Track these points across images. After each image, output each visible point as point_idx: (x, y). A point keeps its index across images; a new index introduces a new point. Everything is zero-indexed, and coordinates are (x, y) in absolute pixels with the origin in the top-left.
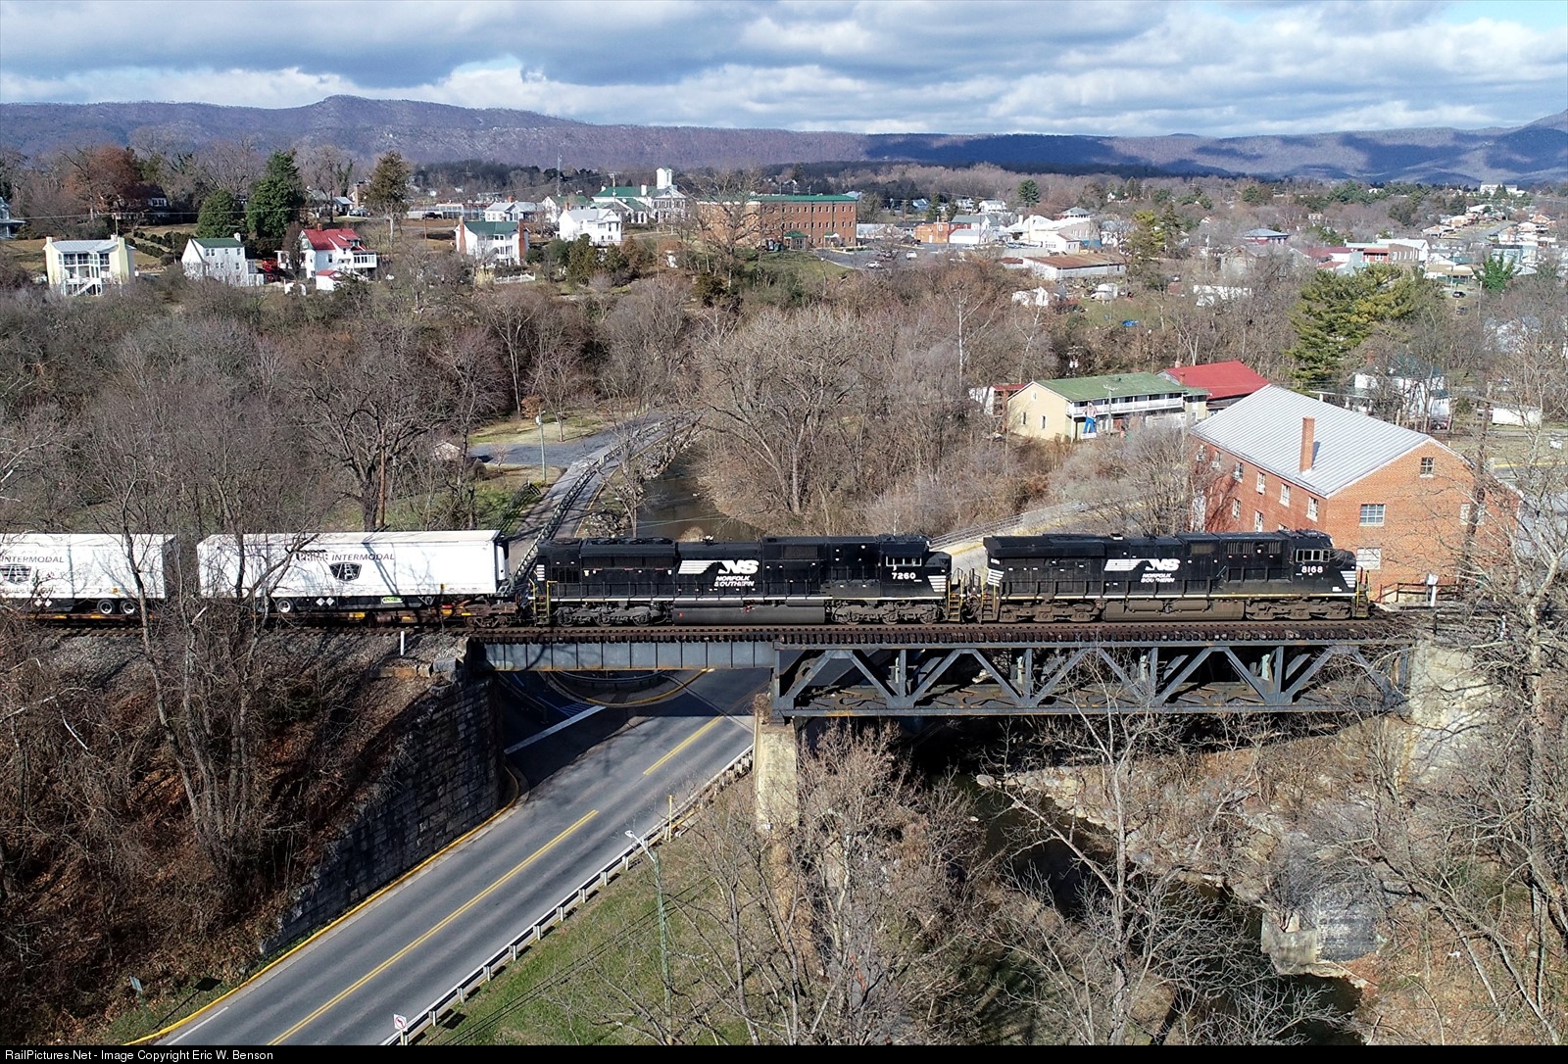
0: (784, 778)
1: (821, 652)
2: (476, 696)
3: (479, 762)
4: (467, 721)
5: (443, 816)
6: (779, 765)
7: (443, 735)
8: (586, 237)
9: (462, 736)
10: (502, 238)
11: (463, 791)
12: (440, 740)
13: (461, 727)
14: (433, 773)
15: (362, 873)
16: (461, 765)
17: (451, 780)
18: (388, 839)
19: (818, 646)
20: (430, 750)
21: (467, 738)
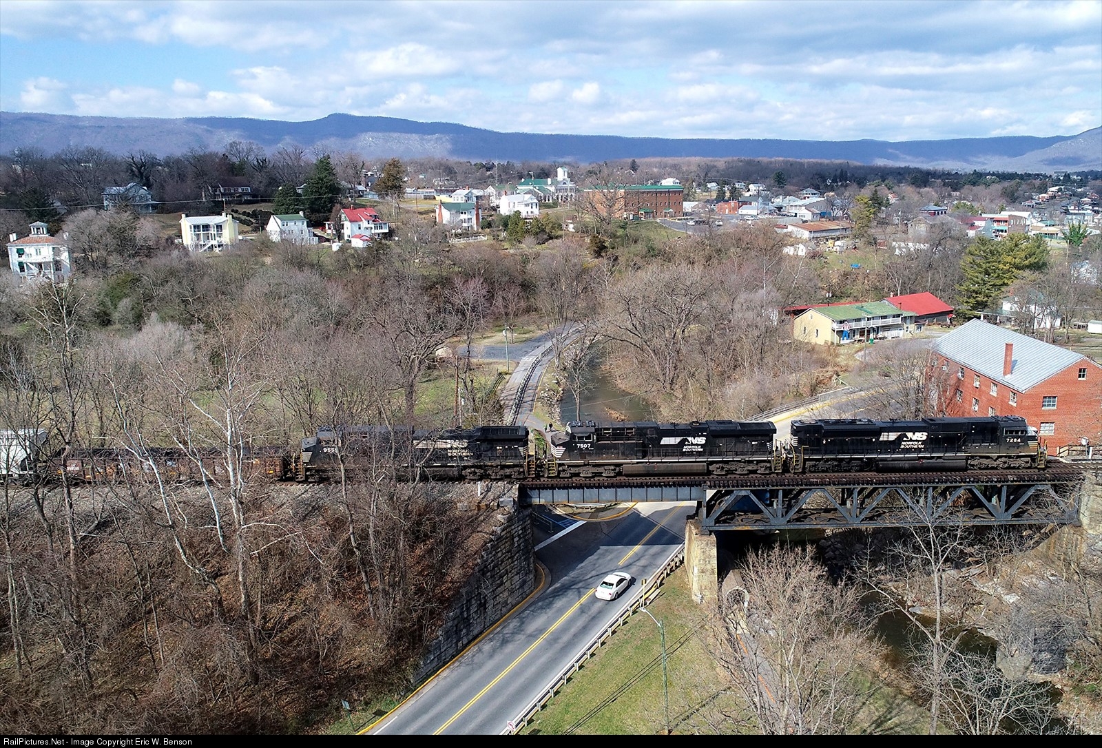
0: (709, 567)
1: (732, 491)
2: (524, 520)
3: (525, 560)
4: (519, 535)
5: (506, 594)
6: (706, 560)
7: (506, 545)
8: (518, 213)
9: (516, 545)
10: (465, 213)
11: (517, 578)
12: (505, 548)
13: (516, 540)
14: (501, 568)
15: (464, 631)
16: (516, 563)
17: (510, 572)
18: (478, 610)
19: (731, 488)
20: (500, 554)
21: (519, 545)
